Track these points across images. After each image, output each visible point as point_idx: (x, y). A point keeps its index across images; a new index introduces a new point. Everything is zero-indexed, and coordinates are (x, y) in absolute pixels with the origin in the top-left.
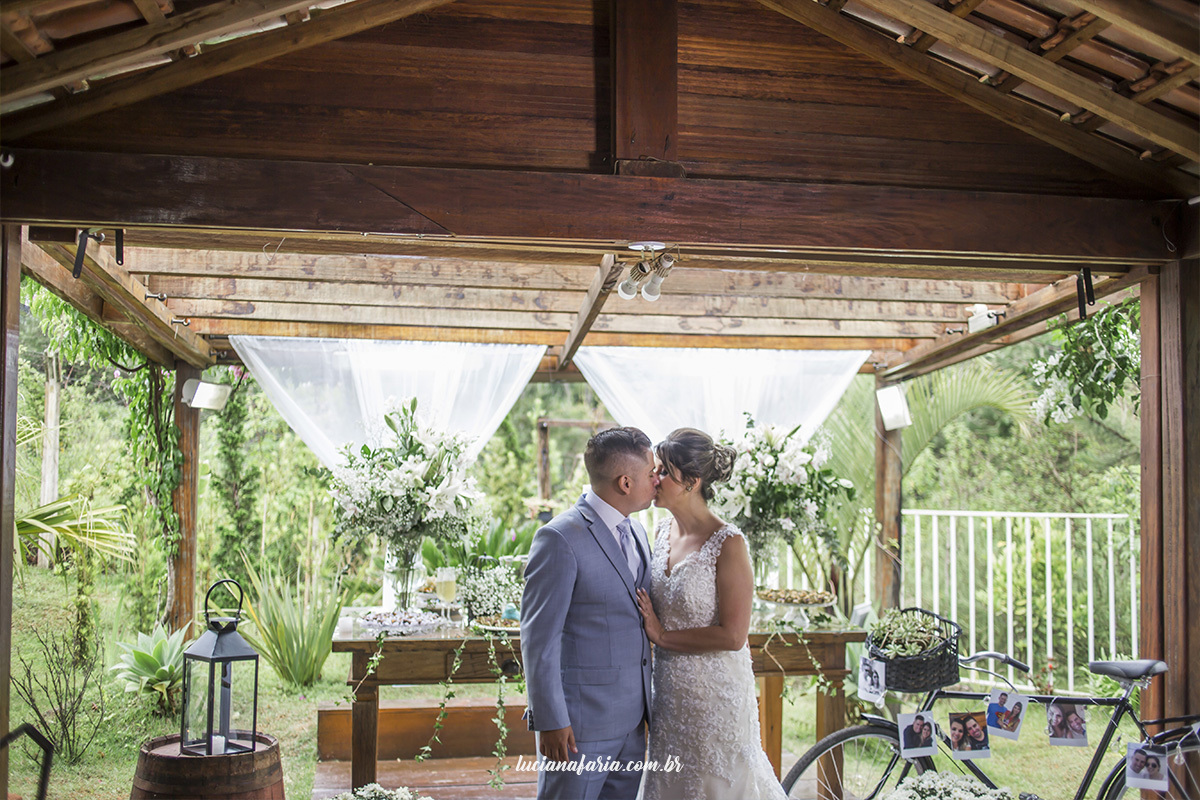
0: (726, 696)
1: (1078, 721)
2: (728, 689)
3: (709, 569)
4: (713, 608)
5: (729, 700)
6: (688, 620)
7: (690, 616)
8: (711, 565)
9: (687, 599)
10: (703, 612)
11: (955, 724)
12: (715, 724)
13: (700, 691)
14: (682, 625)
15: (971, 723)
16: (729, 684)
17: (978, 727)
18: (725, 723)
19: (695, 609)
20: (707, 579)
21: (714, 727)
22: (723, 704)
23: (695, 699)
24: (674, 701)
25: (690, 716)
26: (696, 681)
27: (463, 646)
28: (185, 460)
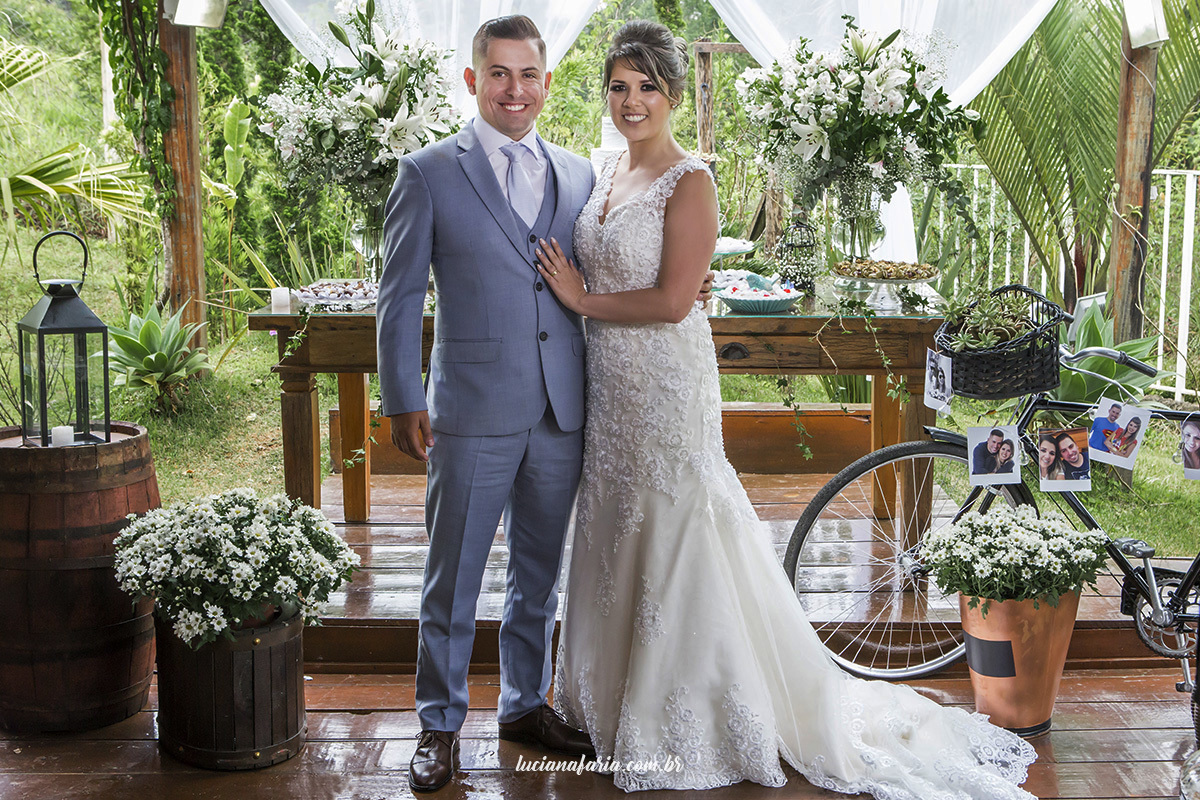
0: (670, 386)
2: (672, 377)
3: (655, 213)
4: (657, 266)
5: (673, 391)
6: (623, 281)
7: (626, 275)
8: (658, 209)
9: (621, 251)
10: (642, 270)
11: (1046, 445)
12: (654, 422)
13: (636, 379)
14: (616, 287)
15: (1066, 443)
16: (675, 370)
18: (668, 422)
19: (632, 266)
20: (650, 226)
21: (654, 427)
22: (666, 397)
23: (630, 389)
24: (605, 392)
25: (625, 411)
26: (631, 364)
28: (174, 94)
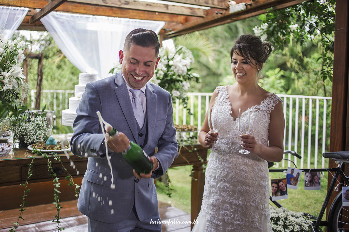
1: (318, 179)
11: (274, 185)
15: (281, 183)
17: (284, 185)
27: (32, 162)
